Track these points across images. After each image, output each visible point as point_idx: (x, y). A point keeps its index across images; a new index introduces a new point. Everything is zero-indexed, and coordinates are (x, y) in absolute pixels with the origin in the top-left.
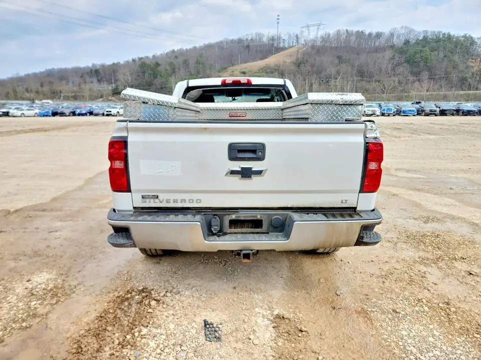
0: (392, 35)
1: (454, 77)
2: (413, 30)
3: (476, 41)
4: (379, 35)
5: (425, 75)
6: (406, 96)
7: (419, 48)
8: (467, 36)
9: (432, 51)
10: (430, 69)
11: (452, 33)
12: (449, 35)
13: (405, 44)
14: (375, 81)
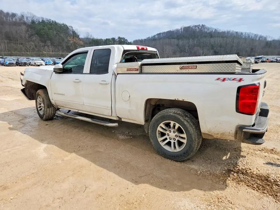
0: (23, 16)
1: (64, 45)
2: (35, 16)
3: (69, 27)
4: (14, 15)
5: (49, 43)
6: (42, 54)
7: (41, 27)
8: (64, 24)
9: (49, 29)
10: (50, 40)
11: (57, 22)
12: (56, 22)
13: (32, 23)
14: (19, 43)
